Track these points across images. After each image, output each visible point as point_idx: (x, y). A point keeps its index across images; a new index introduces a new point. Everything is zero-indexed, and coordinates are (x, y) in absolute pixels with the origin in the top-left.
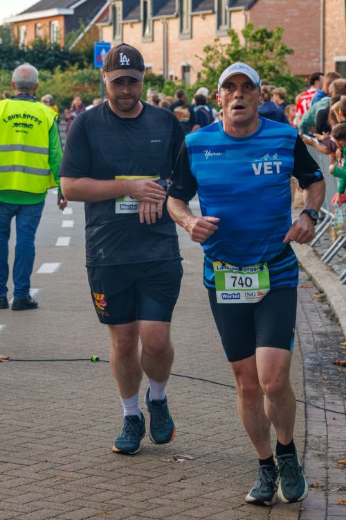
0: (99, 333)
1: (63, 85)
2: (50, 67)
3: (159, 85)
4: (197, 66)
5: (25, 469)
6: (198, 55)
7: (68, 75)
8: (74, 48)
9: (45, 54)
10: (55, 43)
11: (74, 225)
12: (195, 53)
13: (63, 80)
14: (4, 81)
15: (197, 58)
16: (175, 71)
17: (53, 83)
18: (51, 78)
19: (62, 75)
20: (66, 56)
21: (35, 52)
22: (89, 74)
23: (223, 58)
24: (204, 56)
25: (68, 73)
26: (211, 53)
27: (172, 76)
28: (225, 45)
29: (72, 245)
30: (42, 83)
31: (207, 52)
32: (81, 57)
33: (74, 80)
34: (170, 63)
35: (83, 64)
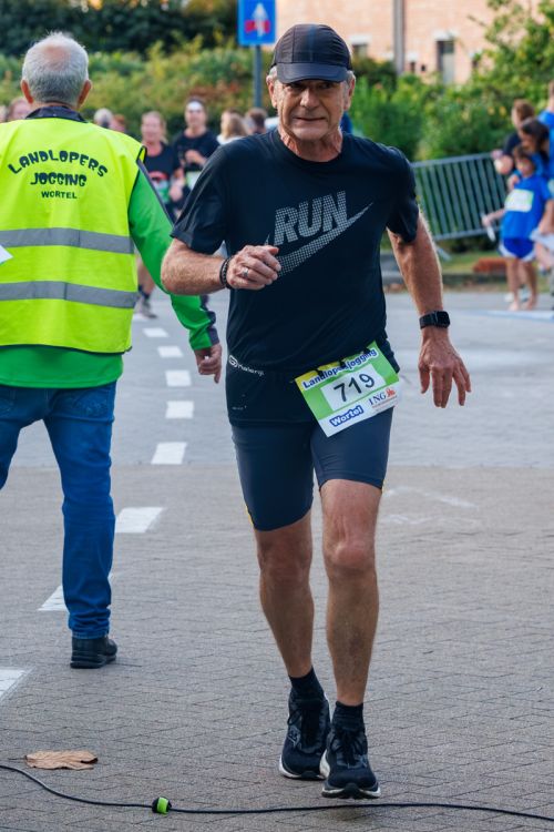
1: (169, 86)
2: (139, 46)
3: (385, 86)
4: (473, 40)
6: (474, 15)
7: (178, 62)
8: (191, 5)
9: (129, 15)
12: (467, 11)
13: (169, 75)
15: (470, 23)
16: (420, 52)
17: (146, 80)
18: (141, 70)
19: (165, 63)
20: (175, 21)
21: (106, 13)
22: (225, 61)
23: (531, 21)
24: (488, 17)
25: (181, 59)
26: (504, 11)
27: (413, 64)
29: (189, 462)
30: (122, 81)
31: (496, 9)
32: (208, 23)
33: (192, 75)
34: (409, 35)
35: (213, 38)
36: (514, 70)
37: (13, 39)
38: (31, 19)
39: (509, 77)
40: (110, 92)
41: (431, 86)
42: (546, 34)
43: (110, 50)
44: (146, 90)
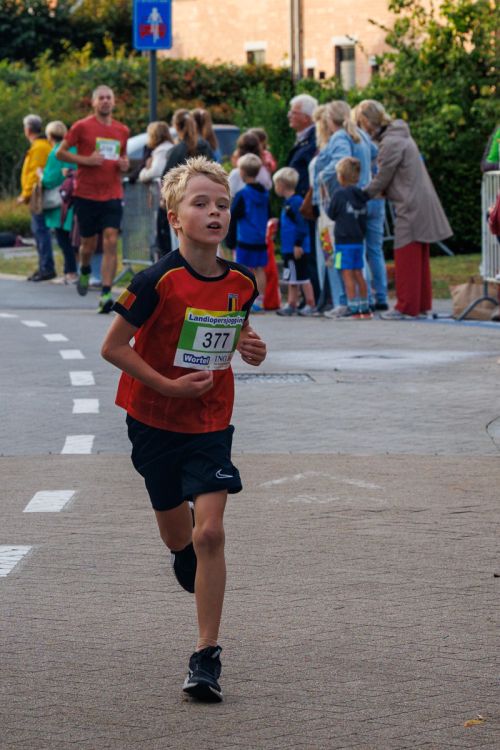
0: (177, 640)
1: (58, 95)
2: (28, 55)
4: (371, 41)
6: (375, 19)
7: (66, 71)
9: (14, 23)
11: (101, 408)
12: (366, 16)
13: (58, 83)
15: (371, 28)
16: (318, 59)
17: (35, 90)
18: (31, 79)
19: (54, 72)
20: (62, 29)
23: (433, 24)
24: (388, 19)
25: (70, 68)
26: (405, 13)
27: (311, 71)
29: (98, 452)
30: (9, 90)
31: (398, 12)
32: (99, 31)
33: (82, 84)
34: (307, 41)
35: (104, 47)
36: (418, 75)
39: (413, 79)
41: (331, 90)
42: (449, 35)
44: (36, 100)
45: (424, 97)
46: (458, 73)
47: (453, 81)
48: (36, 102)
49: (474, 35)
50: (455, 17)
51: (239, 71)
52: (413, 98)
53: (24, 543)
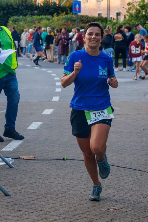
0: (71, 144)
1: (58, 23)
2: (52, 14)
3: (105, 22)
4: (124, 12)
5: (31, 214)
6: (124, 7)
7: (60, 18)
8: (63, 5)
9: (49, 7)
10: (54, 2)
11: (62, 91)
13: (58, 20)
14: (29, 21)
15: (124, 9)
16: (113, 15)
17: (53, 21)
18: (52, 19)
19: (57, 18)
20: (59, 9)
21: (44, 7)
22: (70, 17)
23: (136, 8)
24: (127, 7)
26: (130, 6)
27: (111, 18)
28: (138, 2)
29: (60, 100)
30: (48, 21)
31: (129, 6)
32: (67, 9)
33: (63, 20)
34: (110, 12)
35: (68, 12)
36: (133, 19)
37: (24, 13)
38: (28, 8)
39: (131, 20)
40: (45, 24)
41: (115, 22)
42: (140, 11)
43: (45, 15)
44: (53, 23)
45: (134, 24)
46: (141, 19)
47: (141, 20)
48: (53, 24)
49: (145, 11)
50: (141, 7)
51: (96, 18)
52: (132, 24)
53: (41, 121)
